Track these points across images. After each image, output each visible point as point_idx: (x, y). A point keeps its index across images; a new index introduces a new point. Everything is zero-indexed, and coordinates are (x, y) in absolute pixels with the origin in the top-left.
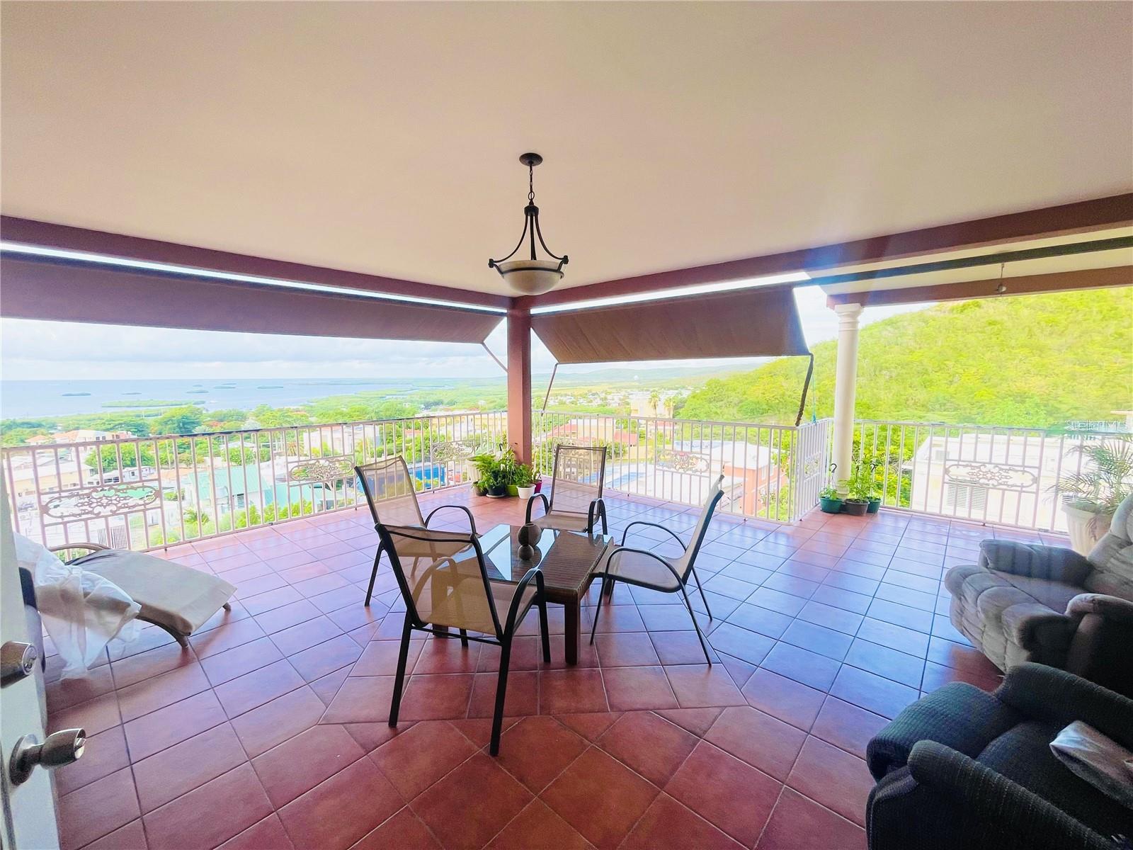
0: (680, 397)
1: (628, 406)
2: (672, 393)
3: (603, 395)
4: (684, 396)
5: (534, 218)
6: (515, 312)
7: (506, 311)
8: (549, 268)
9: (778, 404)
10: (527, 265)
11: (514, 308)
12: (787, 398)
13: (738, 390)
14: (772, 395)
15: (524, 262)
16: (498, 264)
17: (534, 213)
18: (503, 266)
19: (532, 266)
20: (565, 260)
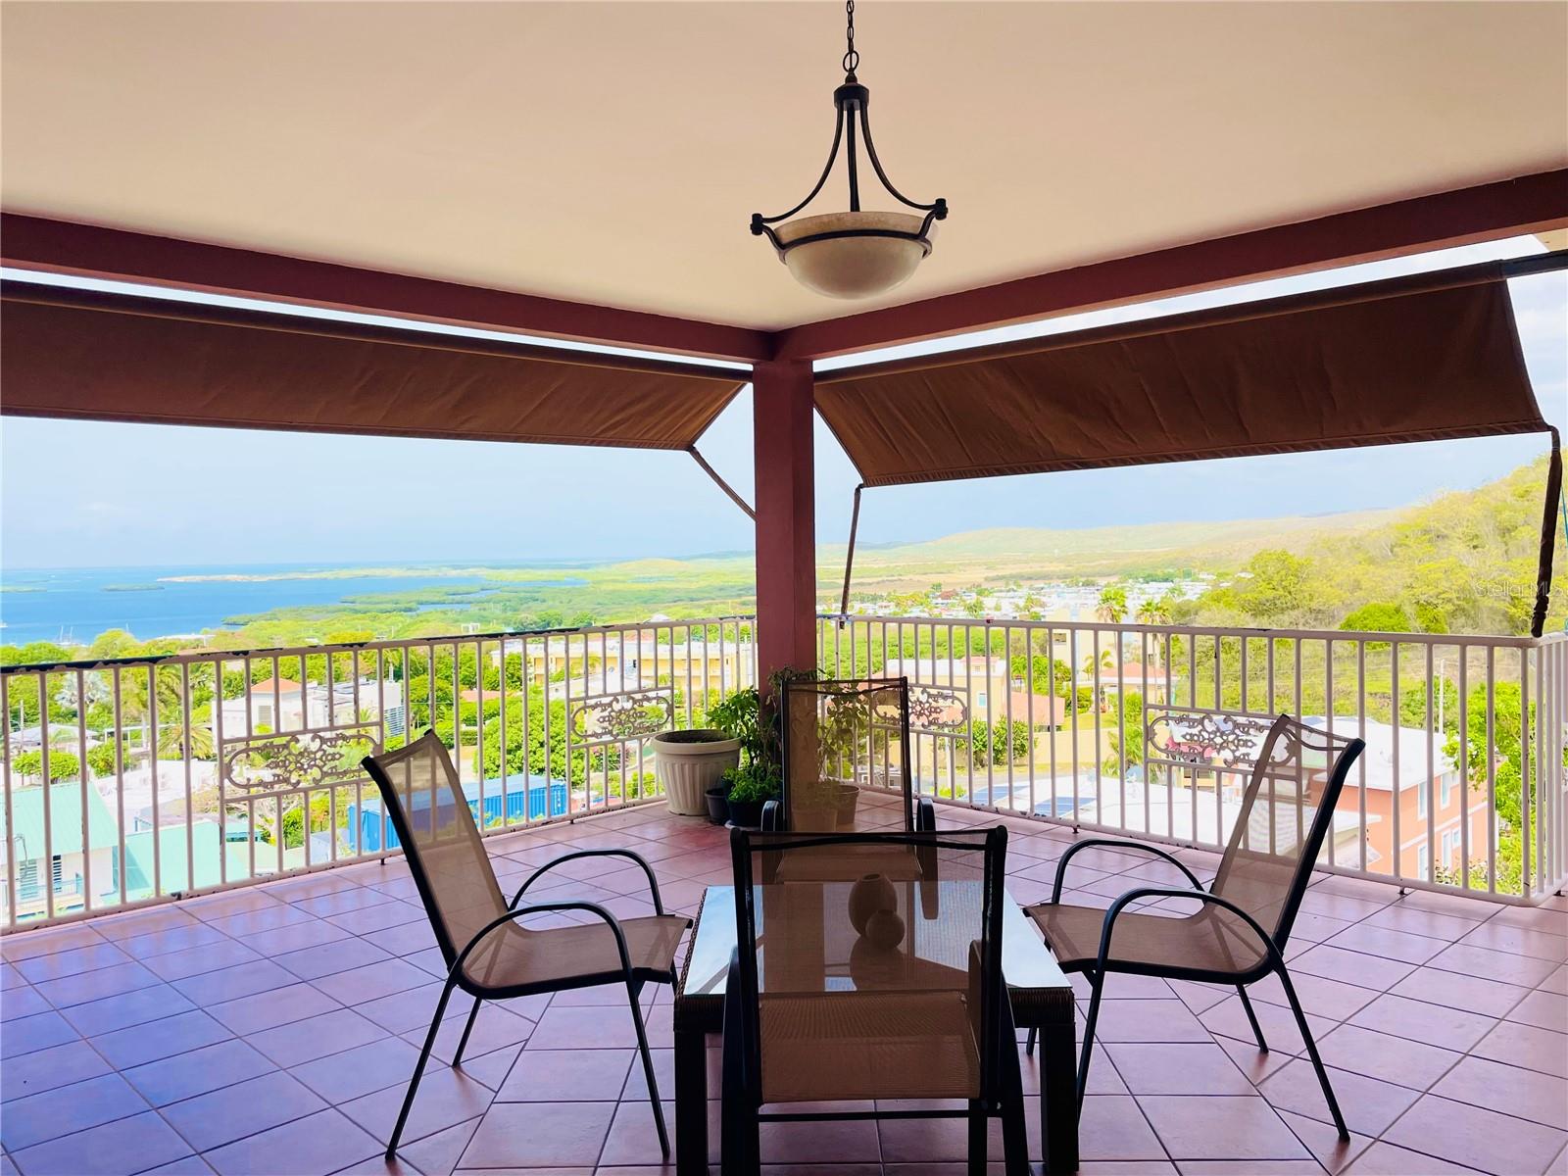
4: (1190, 597)
5: (857, 114)
6: (772, 367)
7: (749, 367)
8: (898, 229)
9: (1453, 614)
10: (849, 226)
11: (772, 359)
12: (1478, 596)
13: (1338, 579)
14: (1436, 591)
15: (839, 217)
16: (773, 226)
17: (857, 103)
18: (786, 229)
19: (858, 226)
20: (939, 209)
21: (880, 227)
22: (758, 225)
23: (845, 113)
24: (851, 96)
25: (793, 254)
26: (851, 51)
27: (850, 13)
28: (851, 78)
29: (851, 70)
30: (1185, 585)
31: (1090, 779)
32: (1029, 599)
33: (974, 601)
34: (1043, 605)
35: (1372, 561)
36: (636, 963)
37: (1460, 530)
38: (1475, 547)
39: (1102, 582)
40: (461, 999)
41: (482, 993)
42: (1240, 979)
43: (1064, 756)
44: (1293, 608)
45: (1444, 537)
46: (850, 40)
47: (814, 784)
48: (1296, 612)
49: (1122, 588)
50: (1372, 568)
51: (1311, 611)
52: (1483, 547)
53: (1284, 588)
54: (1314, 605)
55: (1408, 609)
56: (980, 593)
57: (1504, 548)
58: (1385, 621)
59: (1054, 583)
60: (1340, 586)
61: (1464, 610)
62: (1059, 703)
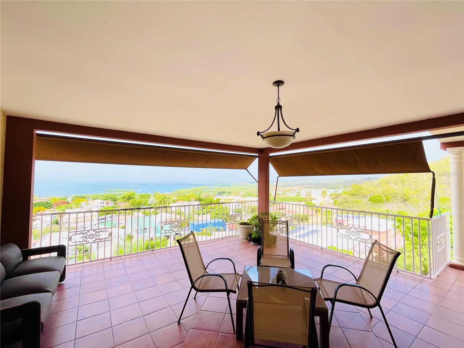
0: (337, 193)
1: (310, 196)
2: (333, 191)
3: (298, 191)
4: (339, 192)
5: (280, 111)
6: (262, 155)
7: (258, 155)
8: (289, 134)
9: (392, 197)
10: (278, 134)
11: (261, 154)
12: (397, 194)
13: (368, 190)
14: (388, 193)
15: (275, 132)
16: (261, 134)
17: (280, 109)
18: (264, 134)
19: (280, 134)
20: (298, 130)
21: (284, 134)
22: (258, 134)
23: (277, 111)
24: (278, 107)
25: (265, 139)
26: (278, 98)
27: (278, 91)
28: (278, 104)
29: (279, 102)
30: (338, 190)
31: (320, 226)
32: (308, 192)
33: (298, 192)
34: (311, 193)
35: (375, 187)
36: (229, 288)
37: (393, 181)
38: (396, 185)
39: (322, 189)
40: (194, 291)
41: (198, 290)
42: (369, 307)
43: (315, 221)
44: (359, 195)
45: (390, 182)
46: (278, 96)
47: (268, 235)
48: (360, 196)
49: (326, 190)
50: (375, 188)
51: (363, 196)
52: (398, 185)
53: (358, 191)
54: (363, 195)
55: (382, 196)
56: (299, 190)
57: (402, 185)
58: (378, 198)
59: (313, 189)
60: (369, 191)
61: (394, 197)
62: (314, 211)
